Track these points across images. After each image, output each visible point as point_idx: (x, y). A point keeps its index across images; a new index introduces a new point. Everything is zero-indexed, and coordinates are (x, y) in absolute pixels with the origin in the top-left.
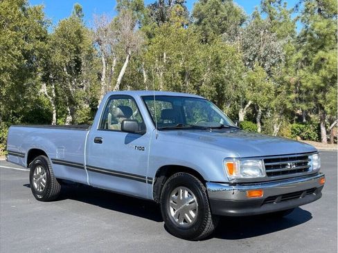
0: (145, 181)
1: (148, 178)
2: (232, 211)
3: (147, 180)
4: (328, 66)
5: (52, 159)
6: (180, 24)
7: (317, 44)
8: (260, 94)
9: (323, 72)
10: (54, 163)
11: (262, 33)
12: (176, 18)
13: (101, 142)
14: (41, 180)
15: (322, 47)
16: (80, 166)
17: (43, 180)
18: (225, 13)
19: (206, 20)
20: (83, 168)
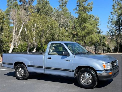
0: (71, 71)
1: (73, 70)
2: (105, 79)
3: (72, 71)
4: (87, 29)
5: (27, 65)
6: (32, 12)
7: (83, 21)
8: (64, 38)
9: (86, 31)
10: (28, 66)
11: (61, 16)
12: (30, 10)
13: (51, 59)
14: (21, 73)
15: (85, 22)
16: (41, 67)
17: (22, 73)
18: (47, 9)
19: (41, 11)
20: (43, 68)
